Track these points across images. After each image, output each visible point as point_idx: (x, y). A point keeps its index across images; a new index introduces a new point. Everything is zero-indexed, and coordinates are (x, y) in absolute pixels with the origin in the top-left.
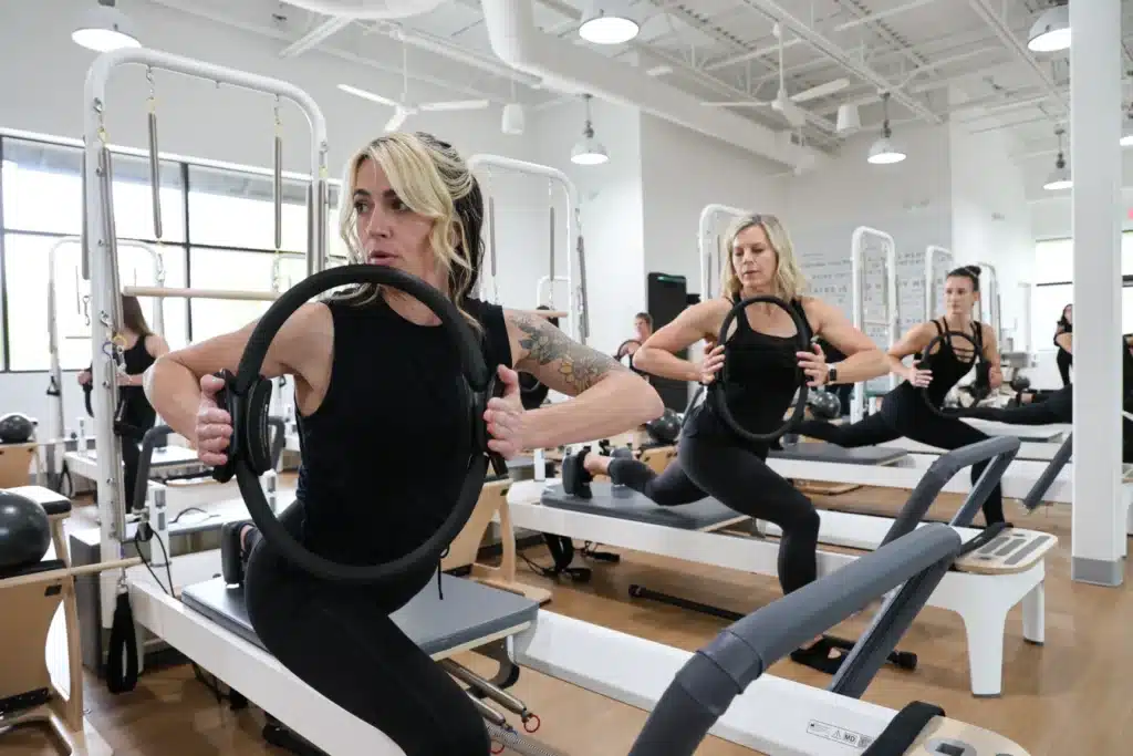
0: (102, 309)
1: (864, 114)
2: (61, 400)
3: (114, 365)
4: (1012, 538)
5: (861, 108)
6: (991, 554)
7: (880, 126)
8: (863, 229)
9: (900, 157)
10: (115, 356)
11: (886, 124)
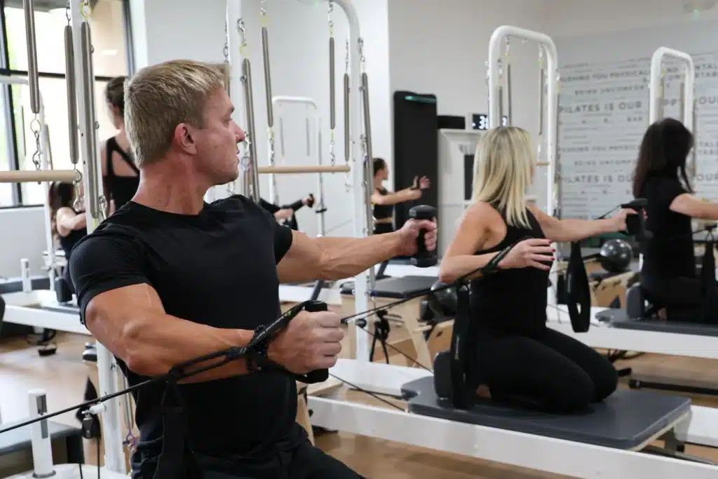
8: (662, 50)
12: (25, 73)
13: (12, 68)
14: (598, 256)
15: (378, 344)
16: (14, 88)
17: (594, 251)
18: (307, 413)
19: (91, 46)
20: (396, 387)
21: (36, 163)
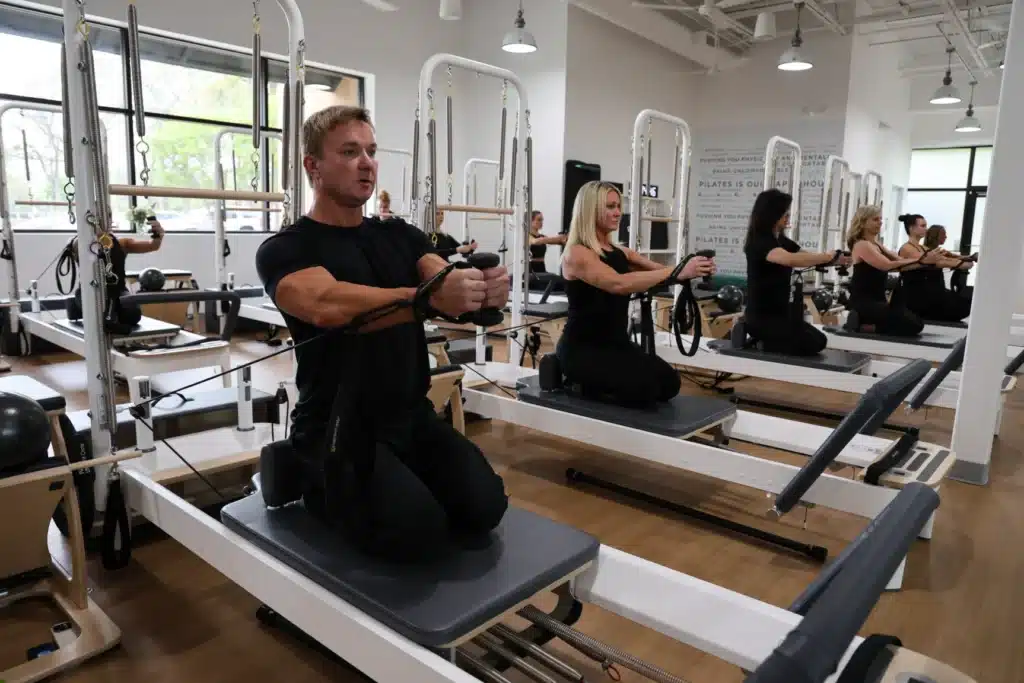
0: (87, 208)
1: (781, 20)
2: (14, 263)
3: (102, 265)
4: (918, 452)
5: (778, 15)
6: (904, 469)
7: (792, 33)
8: (777, 138)
9: (808, 66)
10: (101, 255)
11: (798, 33)
12: (279, 131)
13: (270, 126)
14: (715, 297)
15: (527, 355)
16: (270, 140)
17: (712, 294)
18: (460, 402)
19: (303, 99)
20: (513, 381)
21: (255, 186)
